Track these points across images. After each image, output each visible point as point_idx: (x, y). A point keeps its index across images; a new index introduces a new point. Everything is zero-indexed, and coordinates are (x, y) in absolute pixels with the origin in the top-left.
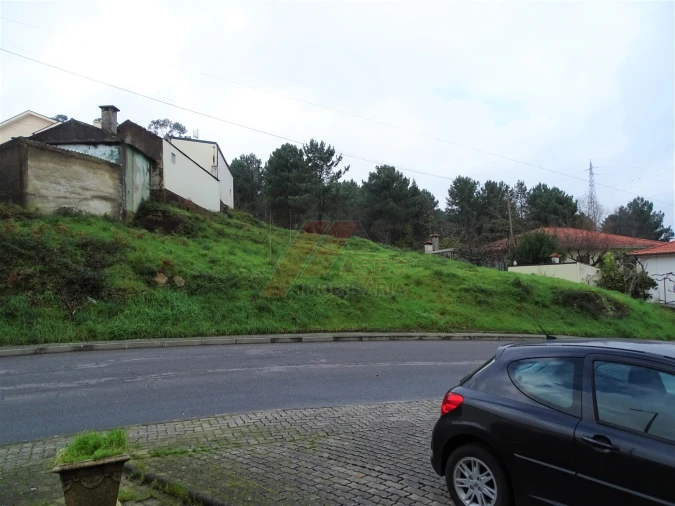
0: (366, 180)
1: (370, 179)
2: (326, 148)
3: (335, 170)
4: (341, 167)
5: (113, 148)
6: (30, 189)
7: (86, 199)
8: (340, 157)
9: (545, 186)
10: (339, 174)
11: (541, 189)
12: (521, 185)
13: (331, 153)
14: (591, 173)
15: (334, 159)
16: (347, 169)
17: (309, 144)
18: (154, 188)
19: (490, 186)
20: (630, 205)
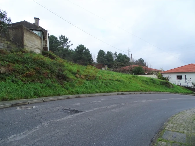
0: (76, 48)
1: (77, 48)
2: (65, 38)
3: (68, 44)
4: (70, 44)
5: (39, 32)
6: (25, 44)
7: (35, 48)
8: (70, 41)
9: (121, 54)
10: (69, 46)
11: (120, 54)
12: (116, 53)
13: (67, 39)
14: (129, 51)
15: (68, 41)
16: (72, 45)
17: (60, 36)
18: (44, 46)
19: (108, 52)
20: (139, 60)
